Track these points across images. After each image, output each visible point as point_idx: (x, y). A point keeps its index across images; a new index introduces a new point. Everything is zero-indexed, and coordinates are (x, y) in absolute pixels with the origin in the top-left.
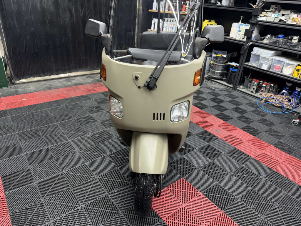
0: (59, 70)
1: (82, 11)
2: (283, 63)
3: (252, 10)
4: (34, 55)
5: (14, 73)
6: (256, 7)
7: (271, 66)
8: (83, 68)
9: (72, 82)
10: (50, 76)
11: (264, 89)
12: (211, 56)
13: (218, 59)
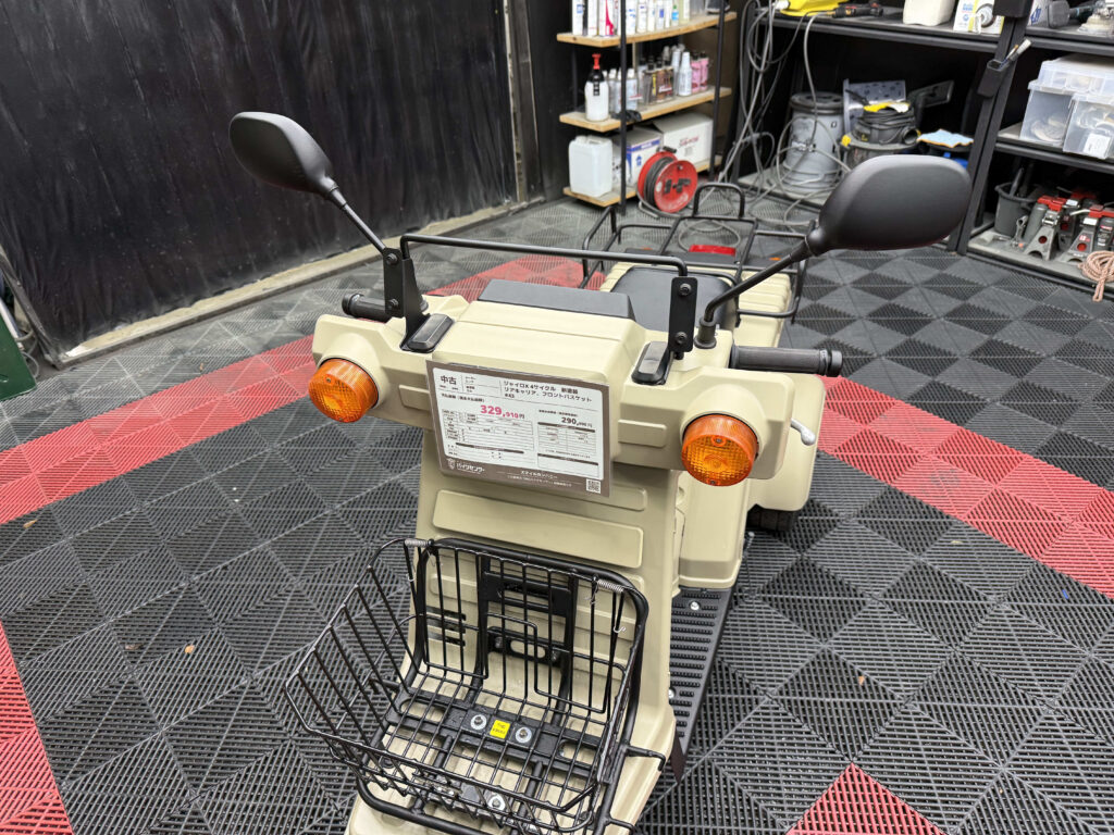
0: (224, 275)
4: (112, 234)
5: (45, 324)
8: (319, 247)
9: (287, 318)
10: (191, 304)
11: (1088, 236)
12: (839, 111)
13: (874, 126)
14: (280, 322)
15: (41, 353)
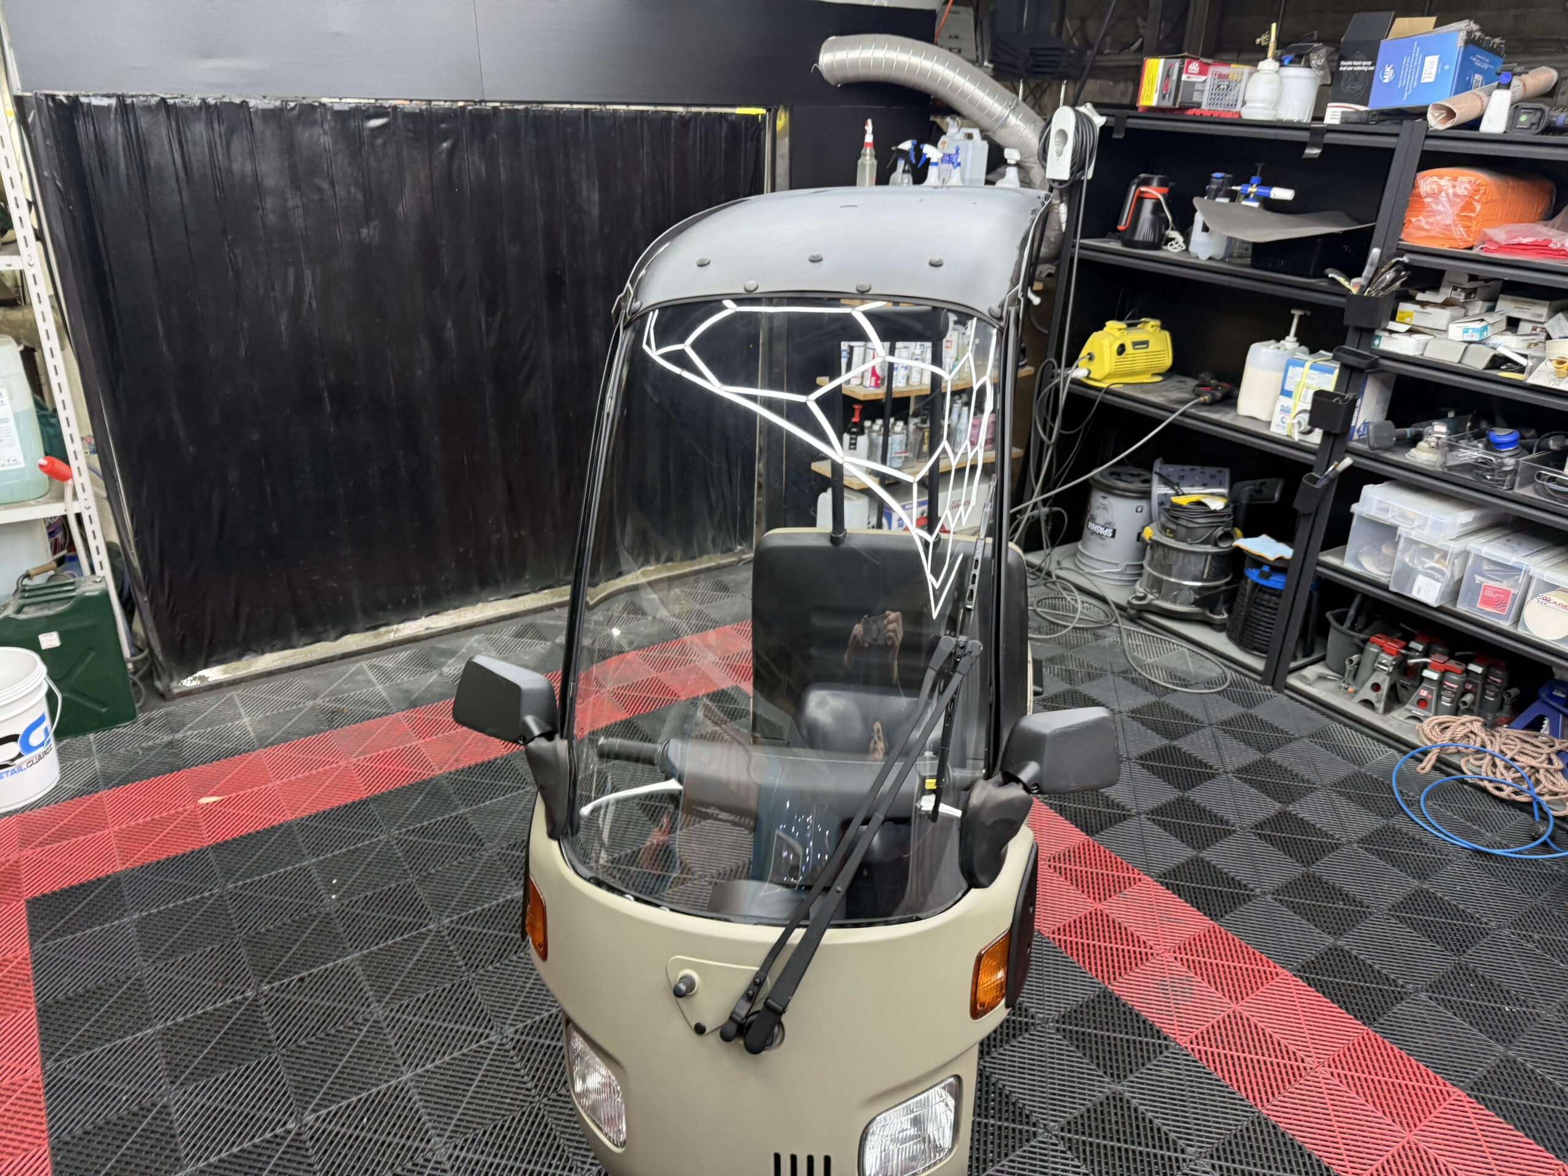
0: (382, 608)
1: (489, 326)
2: (1522, 579)
3: (1343, 300)
4: (263, 553)
5: (163, 645)
6: (1363, 289)
7: (1460, 581)
8: (502, 585)
9: (445, 670)
10: (337, 639)
11: (1430, 692)
12: (1146, 495)
13: (1181, 522)
14: (437, 673)
15: (152, 678)
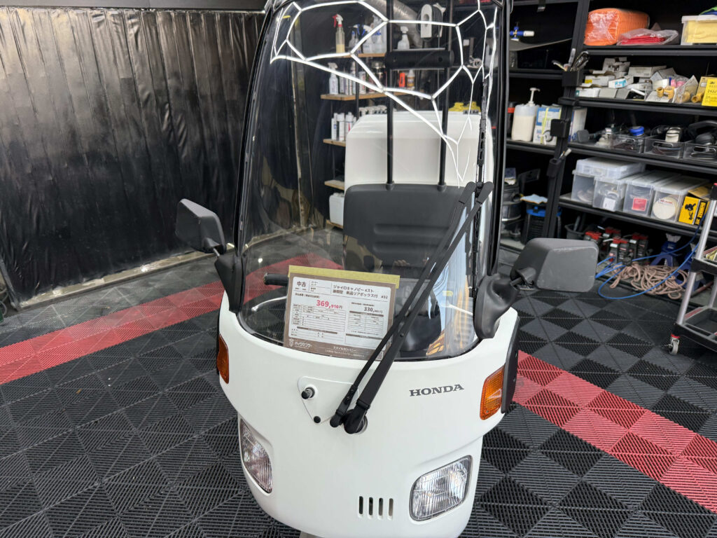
2: (651, 194)
3: (561, 76)
5: (14, 285)
7: (623, 199)
10: (101, 278)
11: (614, 254)
14: (151, 288)
15: (10, 302)
